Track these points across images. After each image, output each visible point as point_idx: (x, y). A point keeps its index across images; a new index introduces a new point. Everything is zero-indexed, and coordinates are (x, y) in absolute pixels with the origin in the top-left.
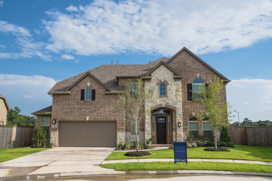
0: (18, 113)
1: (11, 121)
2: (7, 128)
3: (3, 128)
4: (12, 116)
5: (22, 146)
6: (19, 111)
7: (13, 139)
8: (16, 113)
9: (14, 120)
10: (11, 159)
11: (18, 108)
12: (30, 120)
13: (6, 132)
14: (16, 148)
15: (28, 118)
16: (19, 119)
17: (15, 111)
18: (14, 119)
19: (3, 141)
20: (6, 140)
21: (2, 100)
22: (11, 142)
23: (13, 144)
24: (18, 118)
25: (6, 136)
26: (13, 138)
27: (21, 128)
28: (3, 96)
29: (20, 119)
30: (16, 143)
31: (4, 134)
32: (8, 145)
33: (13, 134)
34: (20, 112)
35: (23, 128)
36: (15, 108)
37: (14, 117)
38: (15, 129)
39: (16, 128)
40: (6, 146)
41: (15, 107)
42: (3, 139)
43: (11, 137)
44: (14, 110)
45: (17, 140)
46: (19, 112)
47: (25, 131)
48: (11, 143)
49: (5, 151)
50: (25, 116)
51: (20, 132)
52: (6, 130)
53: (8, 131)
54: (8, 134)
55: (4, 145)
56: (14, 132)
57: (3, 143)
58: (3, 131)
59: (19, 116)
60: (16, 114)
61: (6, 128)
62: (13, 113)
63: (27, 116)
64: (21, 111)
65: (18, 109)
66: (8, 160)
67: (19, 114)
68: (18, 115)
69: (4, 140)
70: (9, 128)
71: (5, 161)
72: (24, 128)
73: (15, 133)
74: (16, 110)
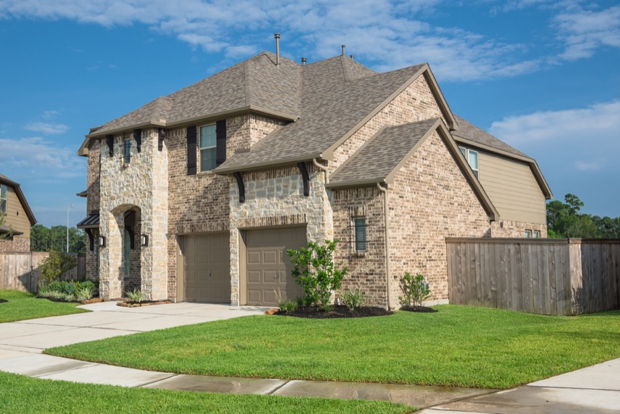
0: (576, 210)
1: (561, 232)
2: (552, 248)
3: (539, 247)
4: (561, 218)
5: (608, 306)
6: (577, 203)
7: (576, 281)
8: (572, 211)
9: (569, 230)
10: (583, 366)
11: (575, 197)
12: (611, 227)
13: (551, 261)
14: (589, 313)
15: (605, 221)
16: (580, 226)
17: (567, 207)
18: (568, 226)
19: (543, 289)
20: (551, 285)
21: (527, 169)
22: (570, 292)
23: (577, 300)
24: (578, 224)
25: (551, 274)
26: (576, 279)
27: (596, 246)
28: (527, 157)
29: (584, 227)
30: (587, 297)
31: (542, 267)
32: (561, 304)
33: (572, 266)
34: (581, 207)
35: (604, 246)
36: (566, 196)
37: (567, 222)
38: (575, 250)
39: (580, 246)
40: (554, 307)
41: (567, 194)
42: (544, 283)
43: (566, 275)
44: (564, 202)
45: (587, 289)
46: (578, 208)
47: (611, 256)
48: (570, 296)
49: (554, 326)
50: (595, 217)
51: (594, 261)
52: (547, 255)
53: (553, 256)
54: (557, 265)
55: (549, 302)
56: (575, 259)
57: (544, 295)
58: (539, 256)
59: (580, 217)
60: (570, 214)
61: (546, 248)
62: (563, 212)
63: (602, 217)
64: (582, 204)
65: (574, 200)
66: (572, 370)
67: (578, 212)
68: (577, 215)
69: (548, 288)
70: (557, 248)
71: (561, 373)
72: (606, 246)
73: (580, 264)
74: (568, 204)
